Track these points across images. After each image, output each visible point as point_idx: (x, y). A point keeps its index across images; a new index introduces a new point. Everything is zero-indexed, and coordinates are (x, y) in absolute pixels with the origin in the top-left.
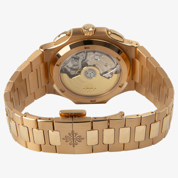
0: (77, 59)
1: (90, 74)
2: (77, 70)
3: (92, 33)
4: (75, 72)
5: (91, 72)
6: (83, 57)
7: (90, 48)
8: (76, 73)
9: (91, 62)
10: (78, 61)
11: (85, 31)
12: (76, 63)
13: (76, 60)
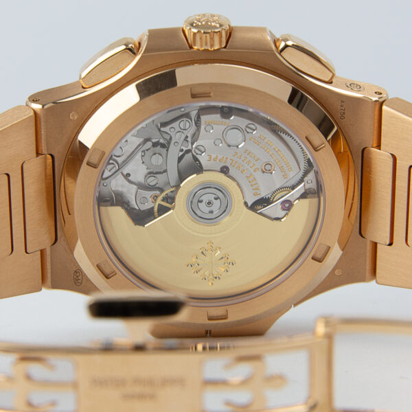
0: (163, 146)
1: (209, 203)
2: (162, 190)
3: (221, 42)
4: (155, 198)
5: (211, 197)
6: (183, 137)
7: (210, 96)
8: (159, 201)
9: (213, 156)
10: (164, 155)
11: (195, 34)
12: (157, 161)
13: (158, 149)
